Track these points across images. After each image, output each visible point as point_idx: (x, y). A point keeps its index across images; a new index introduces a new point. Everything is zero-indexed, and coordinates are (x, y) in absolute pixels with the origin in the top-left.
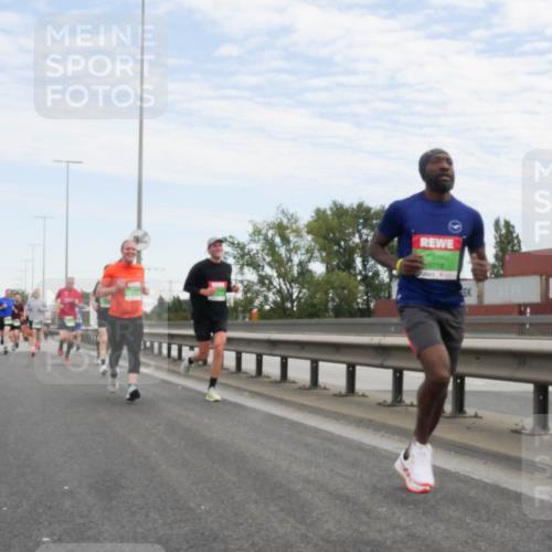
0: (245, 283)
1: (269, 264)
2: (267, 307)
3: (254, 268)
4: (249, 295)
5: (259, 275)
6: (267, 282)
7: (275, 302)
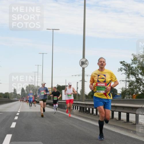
0: (130, 82)
1: (141, 74)
2: (140, 93)
3: (134, 75)
4: (132, 87)
5: (136, 78)
6: (140, 81)
7: (143, 91)
